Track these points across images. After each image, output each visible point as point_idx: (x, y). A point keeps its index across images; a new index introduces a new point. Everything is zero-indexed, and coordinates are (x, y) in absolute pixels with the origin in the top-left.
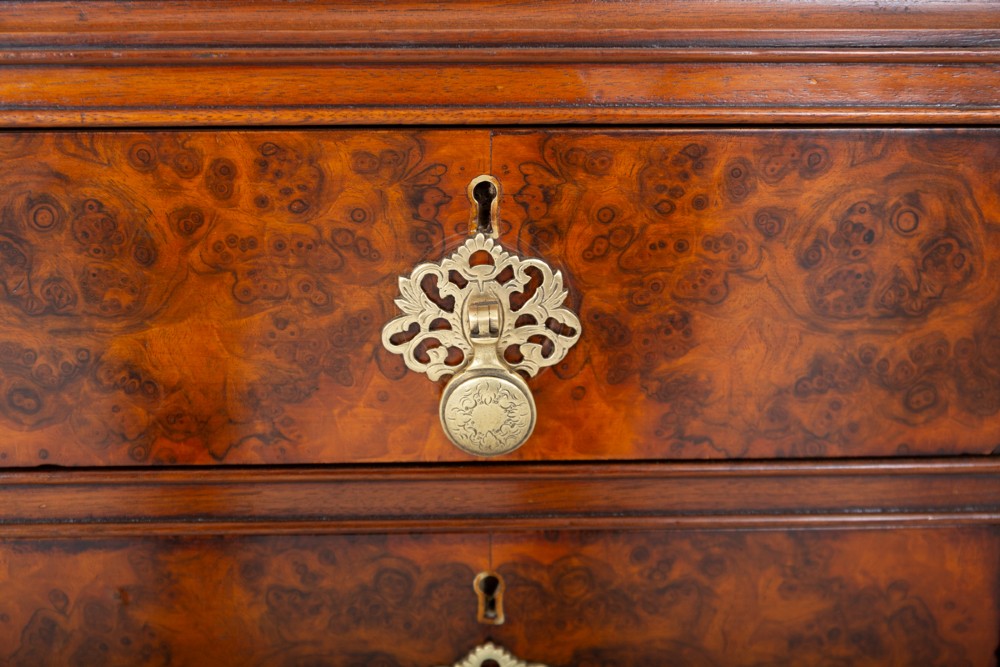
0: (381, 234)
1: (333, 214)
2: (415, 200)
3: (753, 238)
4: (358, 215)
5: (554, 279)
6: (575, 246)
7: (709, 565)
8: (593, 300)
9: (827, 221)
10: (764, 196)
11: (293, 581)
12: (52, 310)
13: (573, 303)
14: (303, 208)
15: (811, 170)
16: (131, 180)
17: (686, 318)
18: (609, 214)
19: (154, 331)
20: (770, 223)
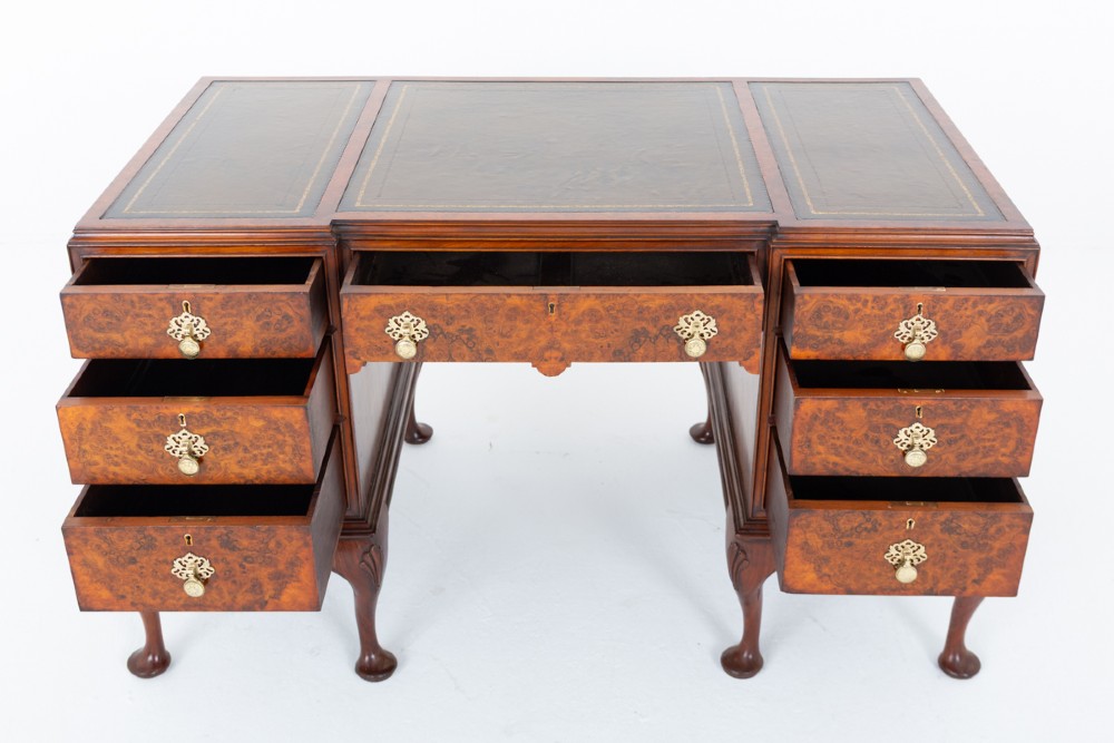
0: (897, 314)
1: (887, 310)
2: (905, 307)
3: (977, 316)
4: (892, 310)
5: (933, 324)
6: (938, 318)
7: (972, 406)
8: (940, 328)
9: (993, 313)
10: (980, 308)
11: (874, 407)
12: (825, 328)
13: (936, 329)
14: (882, 309)
15: (990, 303)
16: (846, 302)
17: (960, 333)
18: (946, 311)
19: (845, 332)
20: (981, 313)
